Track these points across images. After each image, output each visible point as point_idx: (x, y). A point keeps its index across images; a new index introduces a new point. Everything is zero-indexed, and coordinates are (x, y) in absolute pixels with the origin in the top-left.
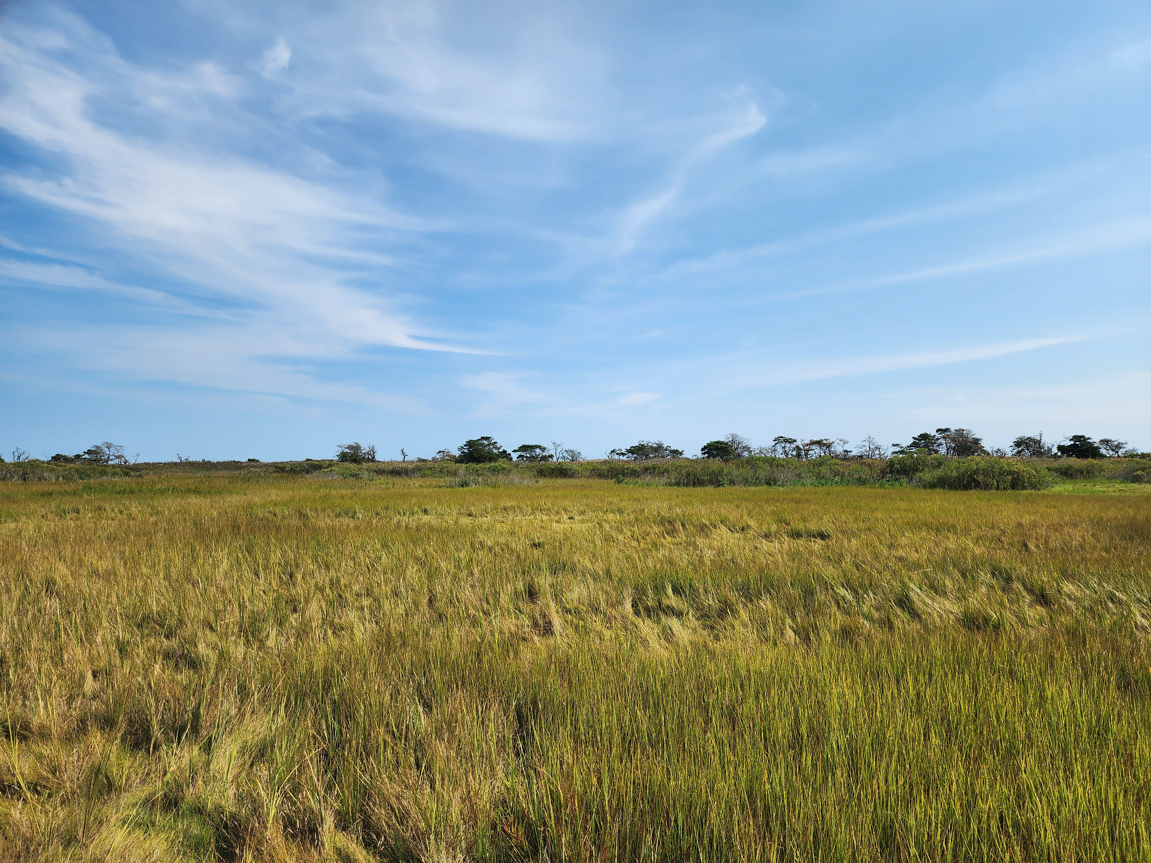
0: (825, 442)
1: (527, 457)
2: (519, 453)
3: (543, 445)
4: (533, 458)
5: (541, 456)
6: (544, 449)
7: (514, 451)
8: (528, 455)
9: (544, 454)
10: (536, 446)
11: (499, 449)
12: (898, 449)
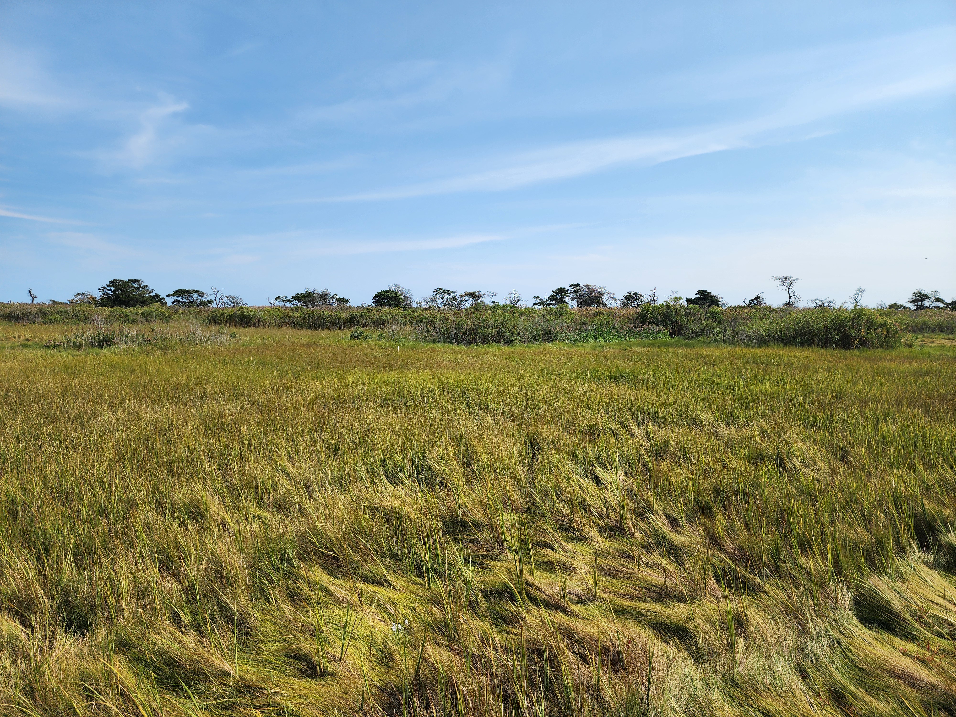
0: (477, 294)
1: (183, 302)
2: (174, 298)
3: (201, 290)
4: (190, 304)
5: (198, 302)
6: (202, 294)
7: (169, 296)
8: (185, 300)
9: (203, 299)
10: (193, 291)
11: (150, 293)
12: (538, 301)
